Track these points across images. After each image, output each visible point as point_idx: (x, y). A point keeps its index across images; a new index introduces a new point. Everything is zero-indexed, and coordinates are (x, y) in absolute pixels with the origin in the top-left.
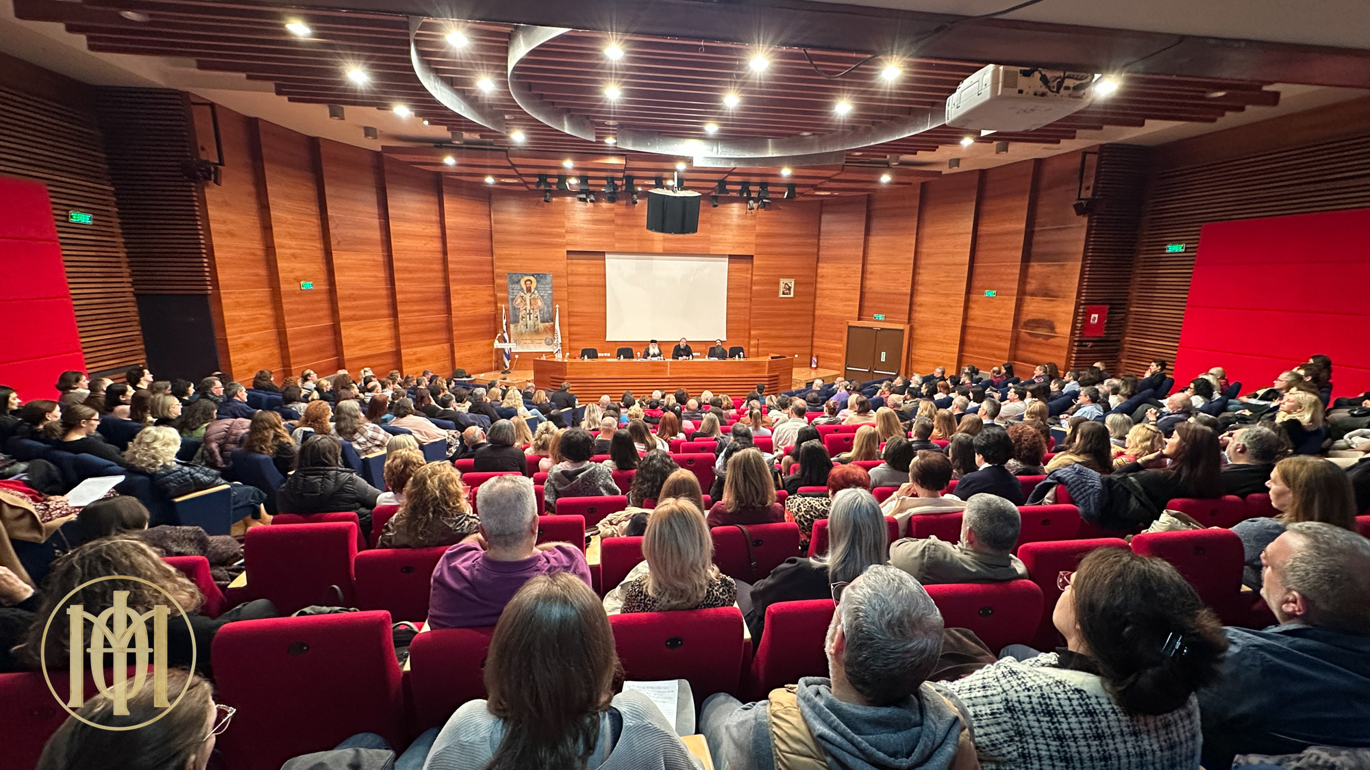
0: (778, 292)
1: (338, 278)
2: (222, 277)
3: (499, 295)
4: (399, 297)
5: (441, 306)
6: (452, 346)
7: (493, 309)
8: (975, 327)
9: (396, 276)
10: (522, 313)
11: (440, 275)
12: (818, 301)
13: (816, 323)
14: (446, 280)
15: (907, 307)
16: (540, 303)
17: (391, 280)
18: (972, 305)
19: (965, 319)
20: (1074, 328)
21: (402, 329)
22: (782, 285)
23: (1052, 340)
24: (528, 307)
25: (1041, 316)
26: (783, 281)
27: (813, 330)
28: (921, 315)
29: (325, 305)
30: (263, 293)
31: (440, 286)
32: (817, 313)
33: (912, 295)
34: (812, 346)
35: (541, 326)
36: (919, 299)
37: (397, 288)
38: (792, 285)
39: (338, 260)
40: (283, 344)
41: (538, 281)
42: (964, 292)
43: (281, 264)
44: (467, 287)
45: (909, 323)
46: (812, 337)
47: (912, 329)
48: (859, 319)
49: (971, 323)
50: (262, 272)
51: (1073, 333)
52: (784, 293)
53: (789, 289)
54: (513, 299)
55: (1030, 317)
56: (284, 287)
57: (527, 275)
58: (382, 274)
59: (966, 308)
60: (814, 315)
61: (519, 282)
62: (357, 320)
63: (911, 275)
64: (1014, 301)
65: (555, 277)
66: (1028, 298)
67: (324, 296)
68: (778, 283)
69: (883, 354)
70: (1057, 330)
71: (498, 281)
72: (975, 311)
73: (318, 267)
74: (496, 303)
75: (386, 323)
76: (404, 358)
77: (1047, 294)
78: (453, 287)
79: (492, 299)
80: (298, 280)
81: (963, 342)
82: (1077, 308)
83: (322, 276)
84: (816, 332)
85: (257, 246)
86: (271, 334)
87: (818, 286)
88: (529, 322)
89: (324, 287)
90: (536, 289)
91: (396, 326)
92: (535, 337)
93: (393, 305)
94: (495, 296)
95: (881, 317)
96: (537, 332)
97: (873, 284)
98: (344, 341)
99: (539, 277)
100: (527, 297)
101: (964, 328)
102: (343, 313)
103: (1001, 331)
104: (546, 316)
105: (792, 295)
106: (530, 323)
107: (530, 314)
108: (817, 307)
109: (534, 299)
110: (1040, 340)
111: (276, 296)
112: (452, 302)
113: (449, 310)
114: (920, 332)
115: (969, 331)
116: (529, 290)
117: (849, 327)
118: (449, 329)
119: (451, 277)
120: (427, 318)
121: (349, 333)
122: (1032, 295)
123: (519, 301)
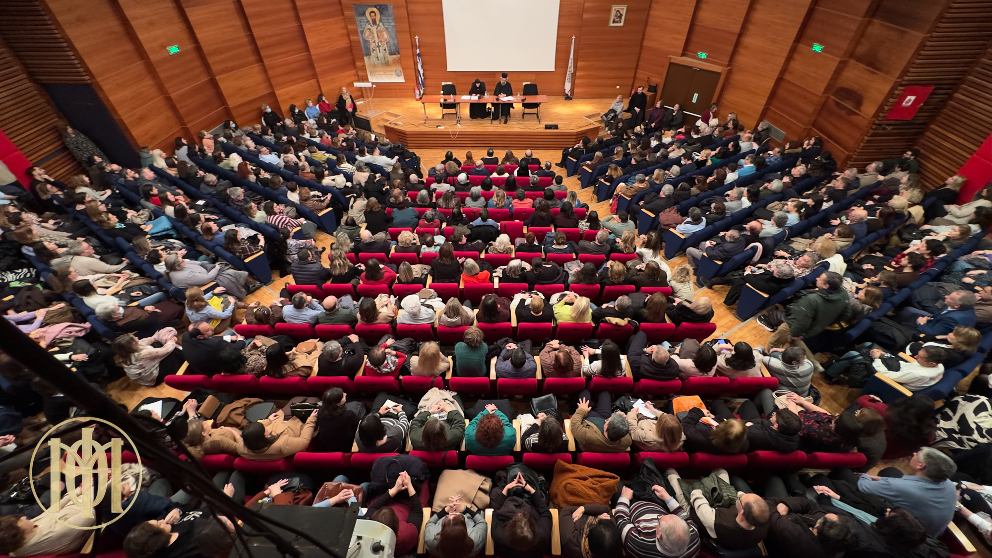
0: (608, 21)
1: (200, 35)
2: (92, 67)
3: (350, 27)
4: (259, 43)
5: (299, 45)
6: (318, 82)
7: (347, 41)
8: (789, 82)
9: (251, 22)
10: (372, 46)
11: (291, 14)
12: (649, 29)
13: (643, 55)
14: (298, 19)
15: (730, 49)
16: (386, 36)
17: (248, 27)
18: (796, 56)
19: (784, 70)
20: (880, 109)
21: (270, 73)
22: (613, 13)
23: (853, 117)
24: (377, 41)
25: (855, 87)
26: (615, 8)
27: (638, 61)
28: (742, 59)
29: (197, 63)
30: (138, 66)
31: (294, 25)
32: (646, 43)
33: (740, 35)
34: (635, 77)
35: (391, 58)
36: (747, 40)
37: (255, 34)
38: (624, 13)
39: (193, 15)
40: (173, 107)
41: (381, 13)
42: (791, 41)
43: (142, 36)
44: (319, 22)
45: (728, 66)
46: (637, 68)
47: (730, 72)
48: (683, 55)
49: (787, 77)
50: (129, 47)
51: (876, 115)
52: (614, 22)
53: (620, 17)
54: (362, 32)
55: (845, 85)
56: (153, 57)
57: (370, 6)
58: (238, 22)
59: (789, 58)
60: (641, 46)
61: (364, 14)
62: (229, 71)
63: (745, 11)
64: (836, 64)
65: (395, 7)
66: (853, 61)
67: (194, 55)
68: (609, 10)
69: (696, 96)
70: (863, 108)
71: (347, 13)
72: (795, 65)
73: (178, 27)
74: (348, 35)
75: (256, 68)
76: (279, 99)
77: (873, 63)
78: (306, 25)
79: (345, 31)
80: (164, 47)
81: (773, 95)
82: (894, 88)
83: (185, 36)
84: (641, 63)
85: (114, 24)
86: (158, 101)
87: (652, 13)
88: (379, 54)
89: (190, 46)
90: (380, 21)
91: (265, 70)
92: (389, 69)
93: (257, 51)
94: (346, 28)
95: (703, 55)
96: (387, 64)
97: (704, 15)
98: (225, 93)
99: (382, 9)
100: (374, 28)
101: (780, 80)
102: (215, 68)
103: (812, 93)
104: (393, 48)
105: (621, 24)
106: (381, 55)
107: (379, 46)
108: (646, 37)
109: (381, 31)
110: (843, 112)
111: (151, 69)
112: (309, 41)
113: (307, 48)
114: (737, 77)
115: (783, 84)
116: (374, 22)
117: (671, 64)
118: (311, 65)
119: (301, 15)
120: (290, 58)
121: (227, 84)
122: (859, 60)
123: (367, 33)
